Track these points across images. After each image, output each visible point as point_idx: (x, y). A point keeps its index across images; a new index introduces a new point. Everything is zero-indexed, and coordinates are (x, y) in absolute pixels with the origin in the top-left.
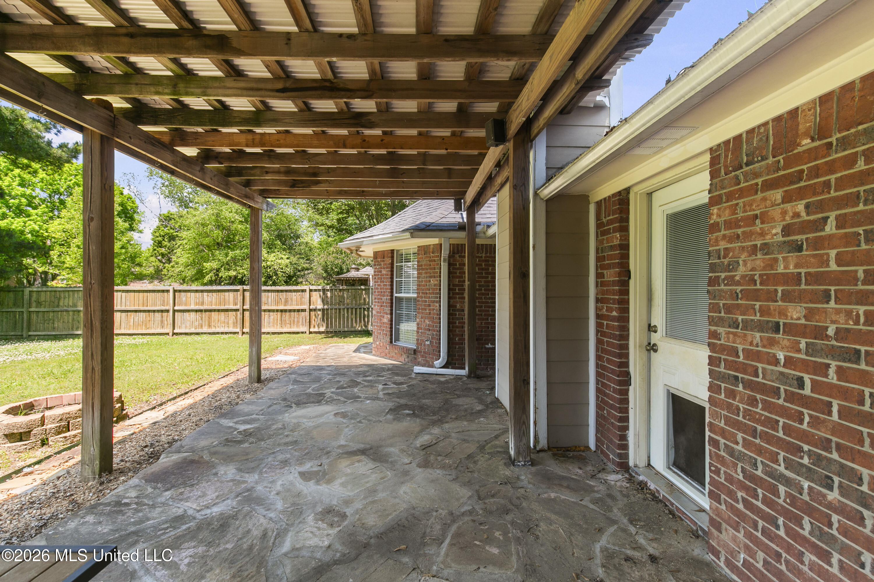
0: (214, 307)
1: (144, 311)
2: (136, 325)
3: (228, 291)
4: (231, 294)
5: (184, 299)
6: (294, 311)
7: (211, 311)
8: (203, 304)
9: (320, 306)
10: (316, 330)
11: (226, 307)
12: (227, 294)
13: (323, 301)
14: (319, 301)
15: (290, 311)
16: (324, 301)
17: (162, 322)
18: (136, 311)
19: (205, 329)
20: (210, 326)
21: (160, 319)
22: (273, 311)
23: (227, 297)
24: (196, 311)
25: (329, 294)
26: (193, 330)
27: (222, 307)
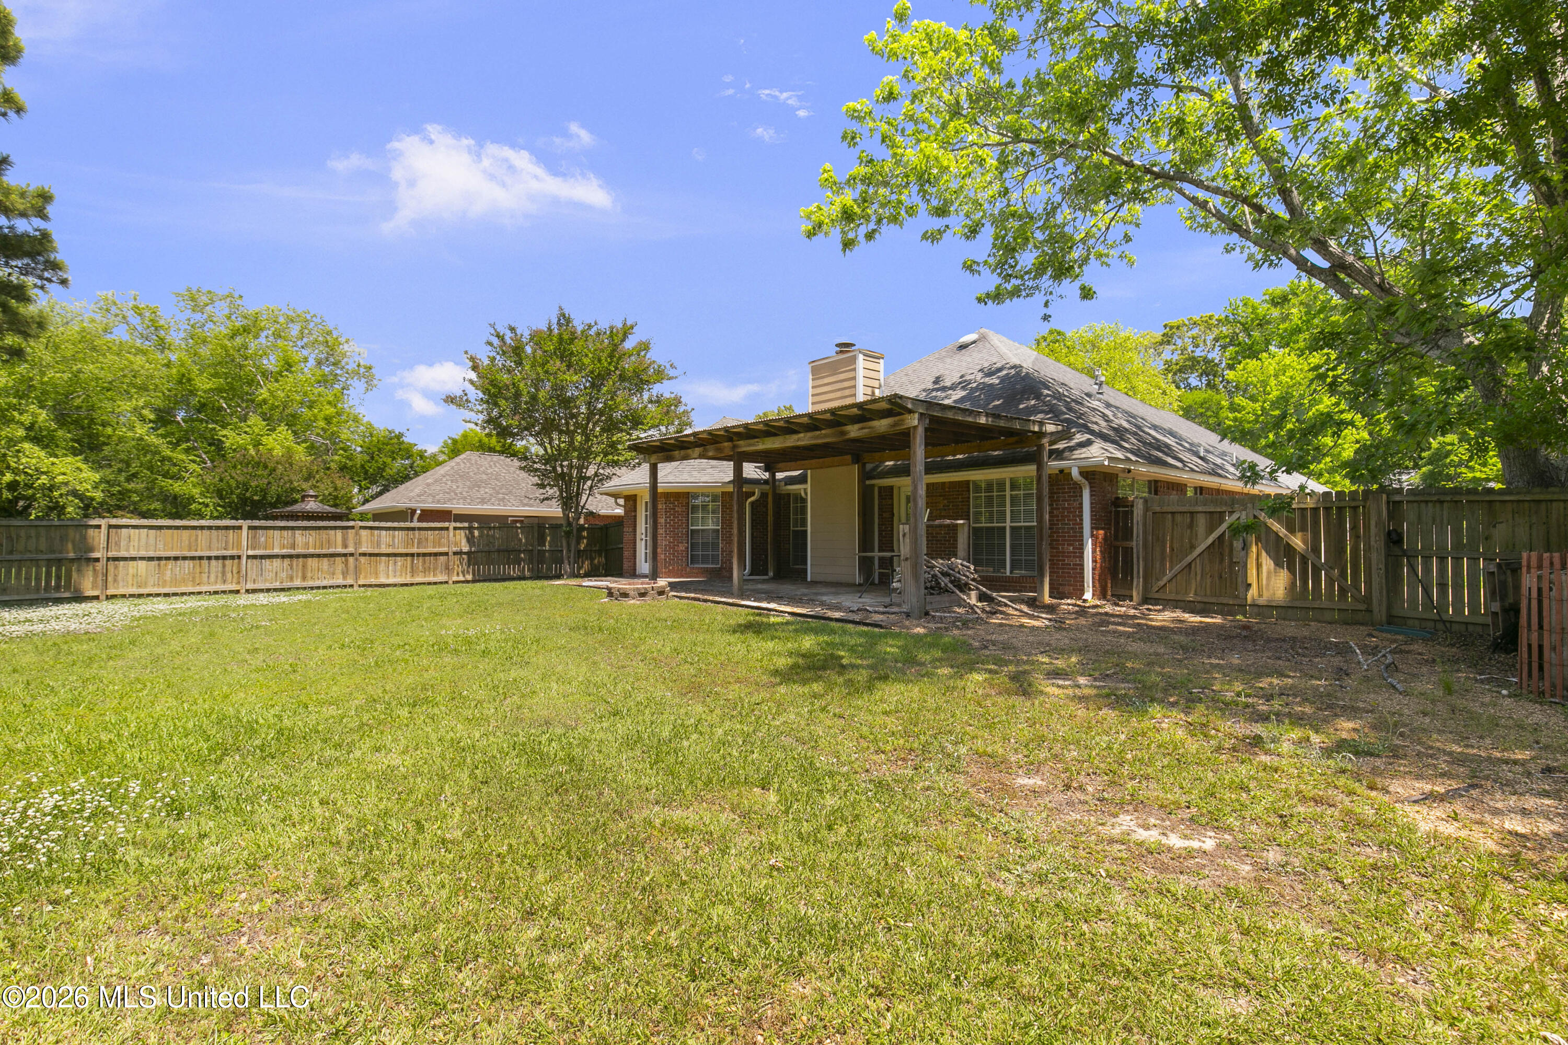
0: (311, 551)
1: (193, 558)
2: (175, 581)
3: (335, 528)
4: (339, 533)
5: (263, 539)
6: (430, 554)
7: (305, 556)
8: (293, 546)
9: (466, 549)
10: (461, 578)
11: (332, 551)
12: (332, 532)
13: (468, 540)
14: (464, 541)
15: (424, 555)
16: (470, 540)
17: (224, 573)
18: (176, 558)
19: (298, 583)
20: (304, 578)
21: (220, 569)
22: (401, 555)
23: (332, 538)
24: (283, 557)
25: (476, 533)
26: (277, 585)
27: (324, 551)
